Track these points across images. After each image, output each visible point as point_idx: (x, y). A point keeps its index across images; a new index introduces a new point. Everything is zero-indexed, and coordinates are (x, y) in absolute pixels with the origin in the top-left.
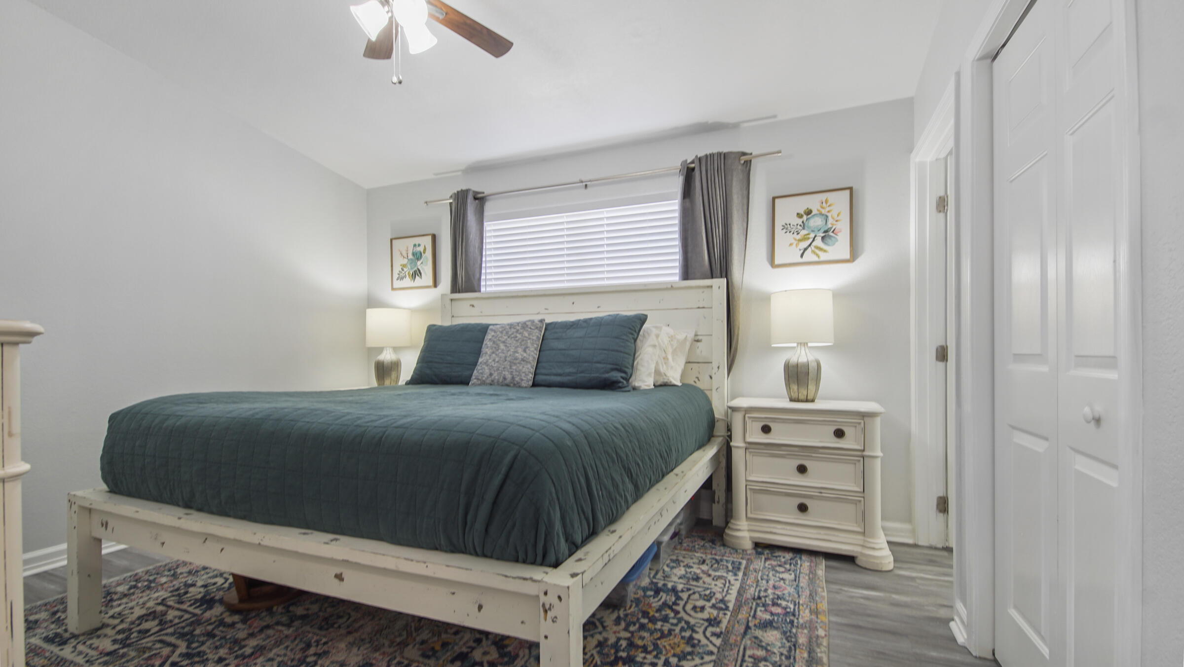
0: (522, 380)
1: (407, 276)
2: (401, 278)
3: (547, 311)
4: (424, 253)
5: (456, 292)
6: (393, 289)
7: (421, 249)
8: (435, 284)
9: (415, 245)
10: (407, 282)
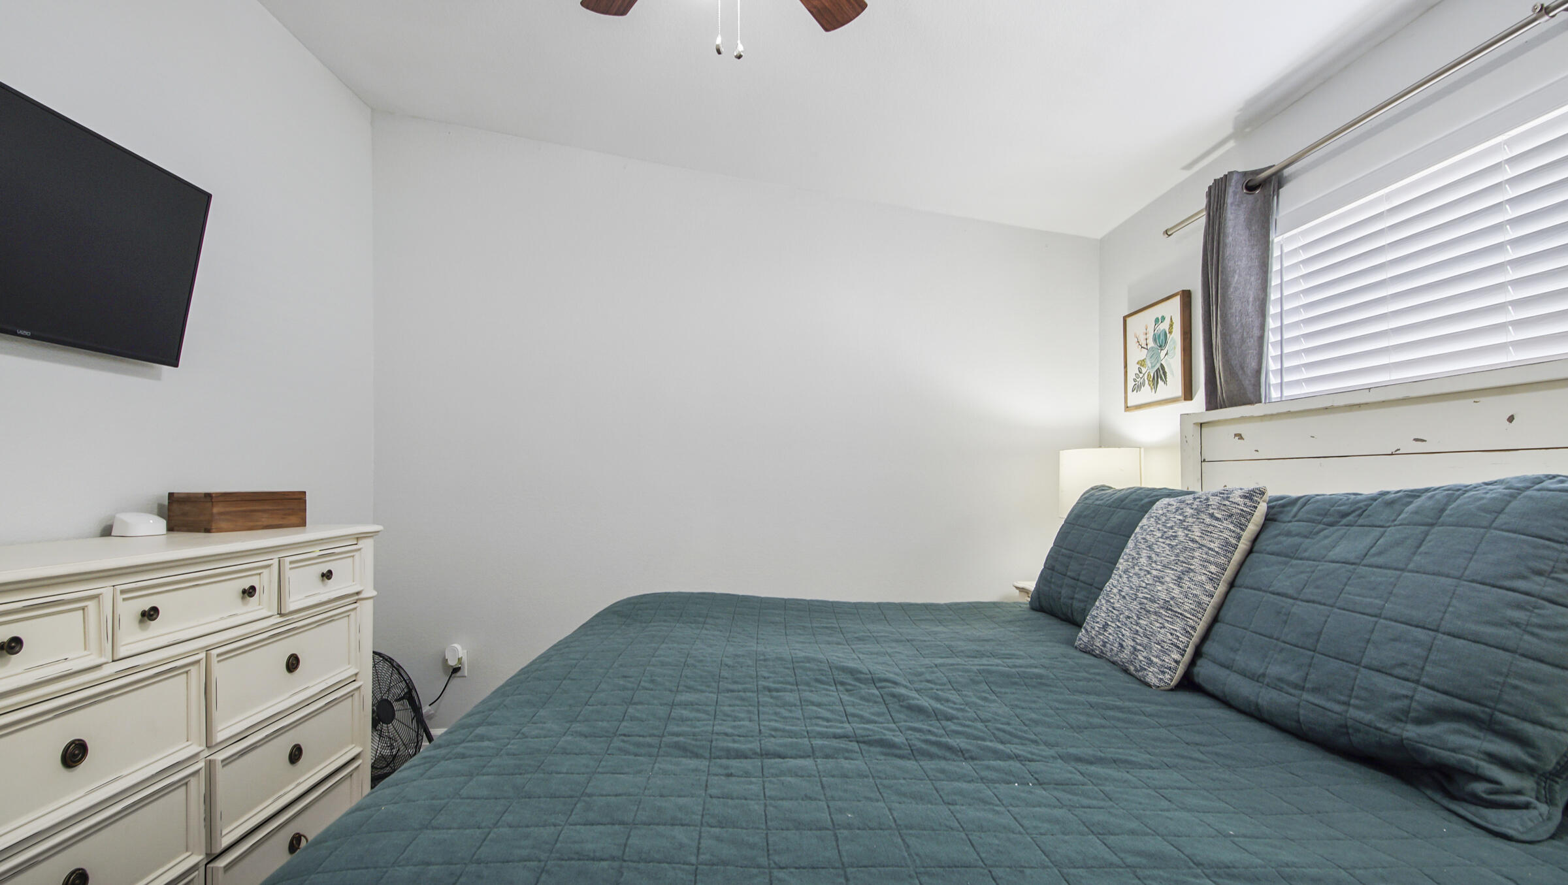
0: (1151, 663)
1: (1147, 382)
2: (1137, 388)
3: (1420, 447)
4: (1170, 332)
5: (1216, 408)
6: (1127, 408)
7: (1165, 326)
8: (1188, 394)
9: (1157, 320)
10: (1147, 394)
